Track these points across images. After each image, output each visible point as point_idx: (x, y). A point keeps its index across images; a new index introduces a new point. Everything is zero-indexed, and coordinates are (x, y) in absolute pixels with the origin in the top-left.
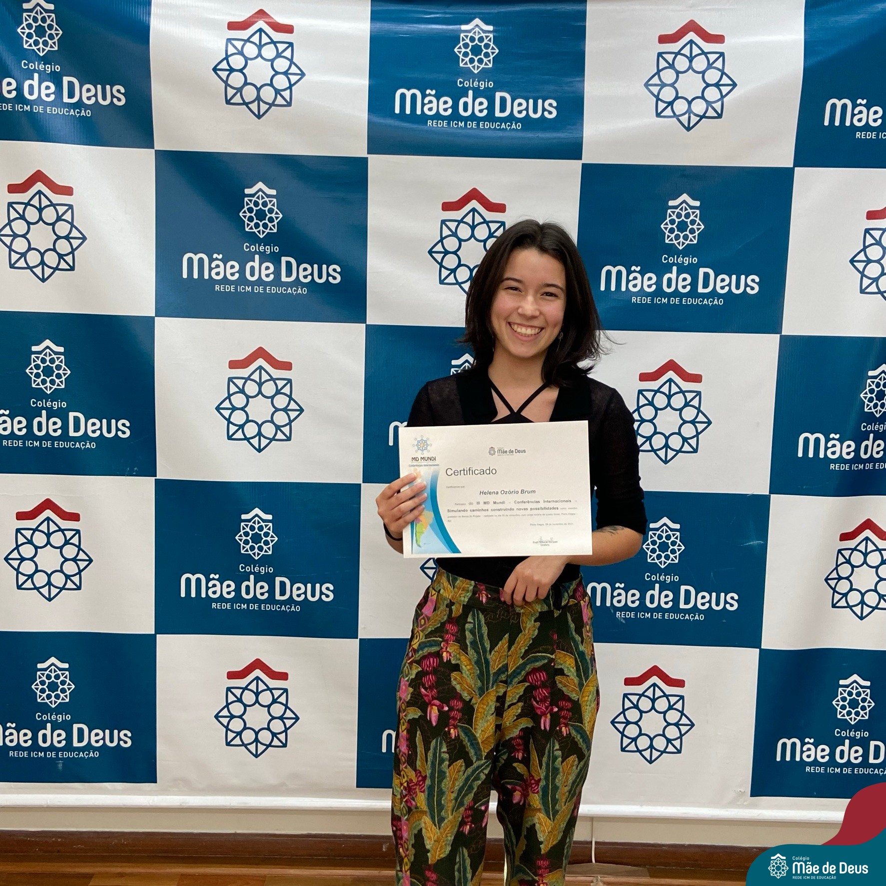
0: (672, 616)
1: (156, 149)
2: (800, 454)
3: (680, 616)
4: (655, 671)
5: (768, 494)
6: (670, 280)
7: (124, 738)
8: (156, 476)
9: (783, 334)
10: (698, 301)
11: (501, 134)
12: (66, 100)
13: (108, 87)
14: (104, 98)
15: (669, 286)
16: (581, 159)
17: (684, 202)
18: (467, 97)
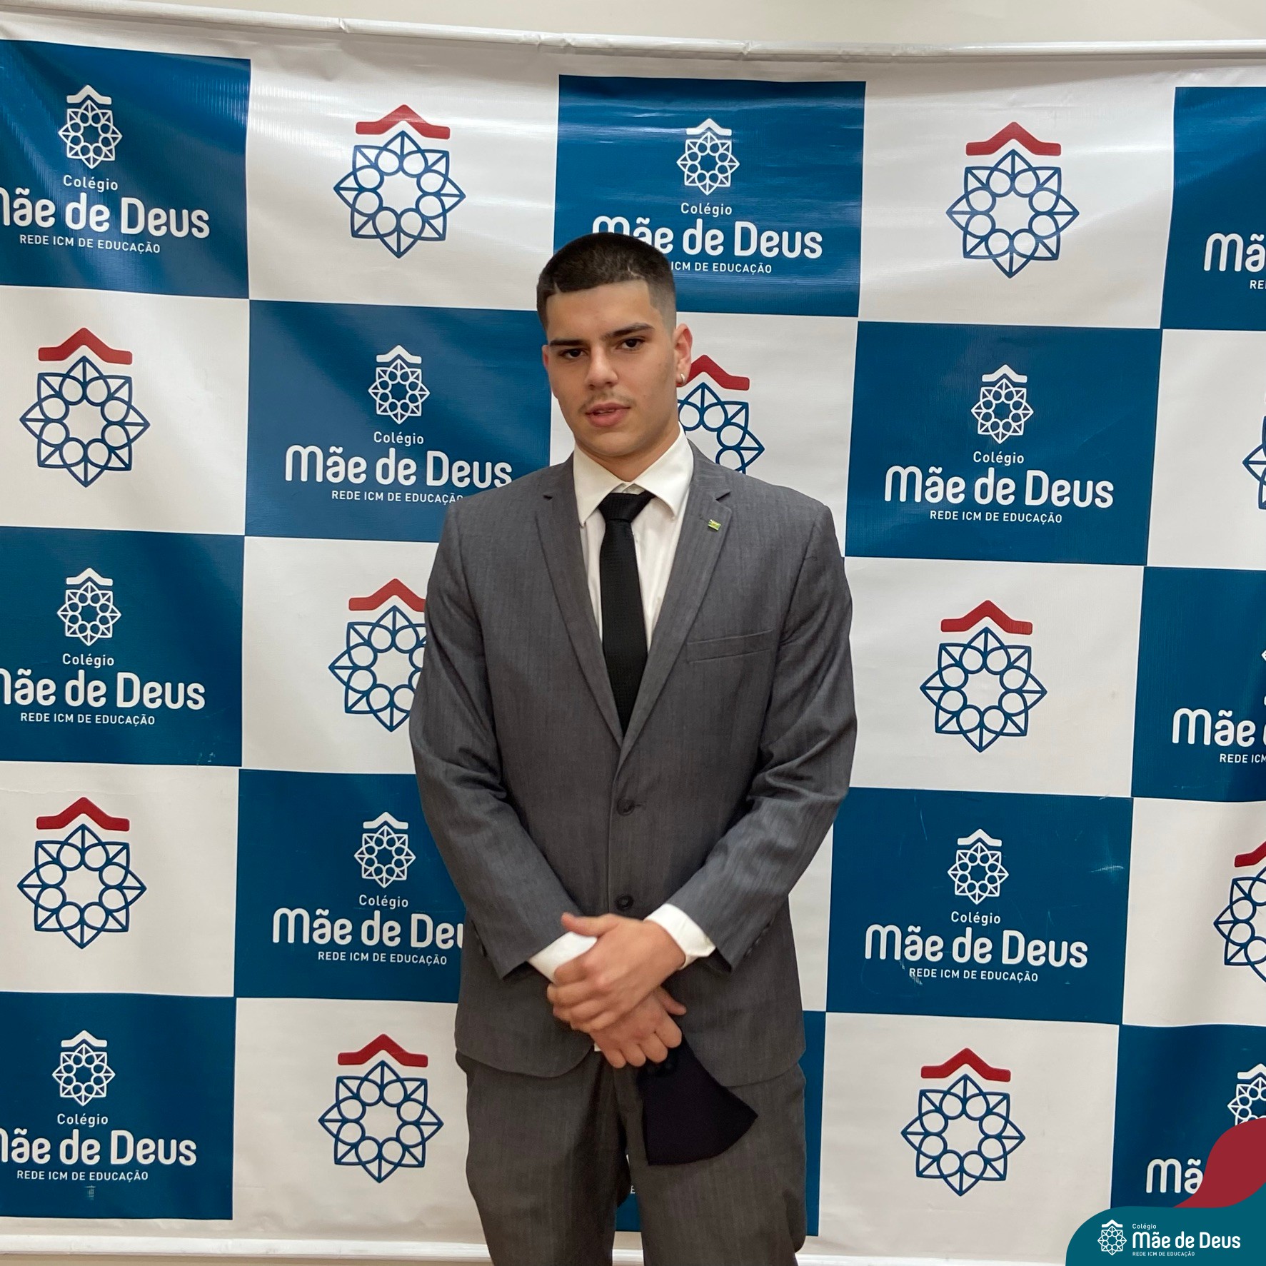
0: (992, 975)
1: (251, 298)
2: (1176, 740)
3: (1002, 976)
4: (966, 1057)
5: (1129, 796)
6: (984, 487)
7: (185, 1152)
8: (241, 766)
9: (1148, 565)
10: (1025, 518)
11: (743, 279)
12: (125, 229)
13: (185, 212)
14: (179, 228)
15: (984, 496)
16: (857, 316)
17: (1005, 376)
18: (695, 228)
